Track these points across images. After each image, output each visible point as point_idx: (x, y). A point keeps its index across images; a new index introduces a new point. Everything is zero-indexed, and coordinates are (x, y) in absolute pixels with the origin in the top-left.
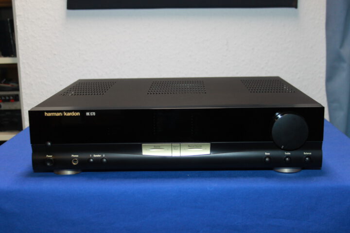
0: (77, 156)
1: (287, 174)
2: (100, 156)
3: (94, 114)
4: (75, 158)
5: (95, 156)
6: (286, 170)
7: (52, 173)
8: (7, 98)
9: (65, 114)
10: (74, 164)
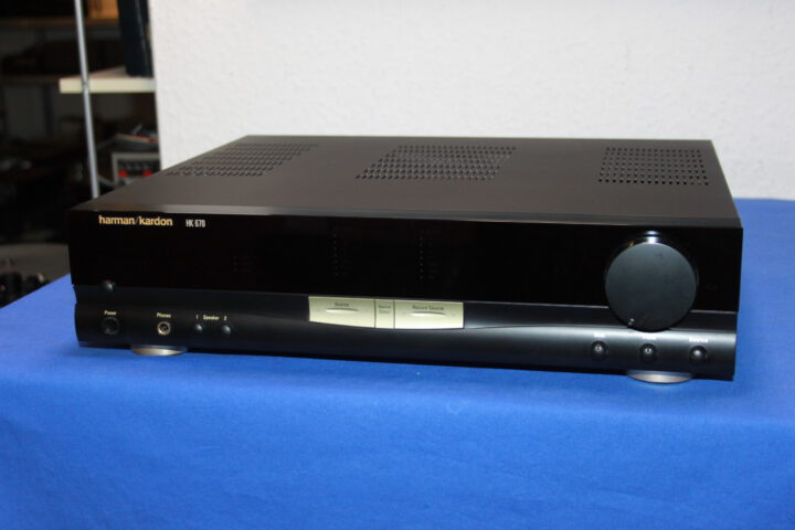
0: (168, 316)
1: (666, 387)
2: (217, 318)
3: (203, 223)
4: (165, 319)
5: (206, 318)
6: (658, 377)
7: (128, 352)
8: (138, 168)
9: (142, 221)
10: (160, 332)
